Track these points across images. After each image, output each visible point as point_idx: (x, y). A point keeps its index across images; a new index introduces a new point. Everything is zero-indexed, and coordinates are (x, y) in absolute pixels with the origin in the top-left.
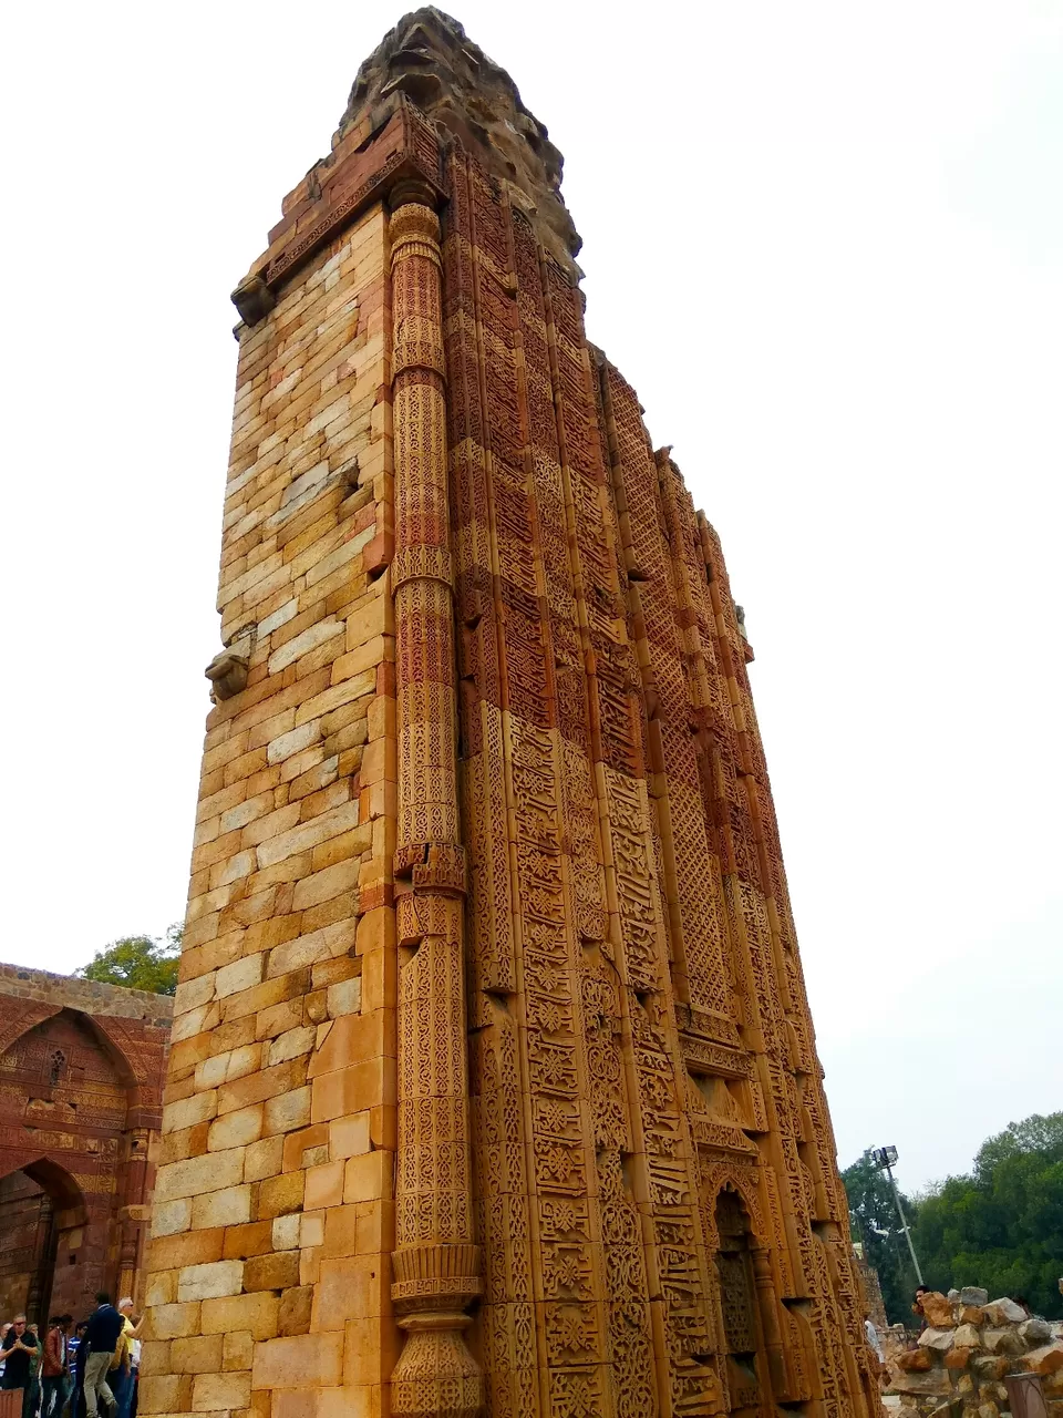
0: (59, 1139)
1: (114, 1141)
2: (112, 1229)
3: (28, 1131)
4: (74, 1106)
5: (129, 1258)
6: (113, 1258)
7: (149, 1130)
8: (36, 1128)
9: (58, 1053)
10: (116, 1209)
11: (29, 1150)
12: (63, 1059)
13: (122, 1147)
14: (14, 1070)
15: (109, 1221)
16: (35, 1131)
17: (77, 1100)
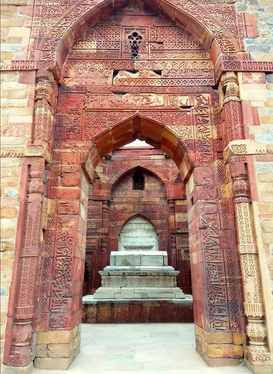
0: (149, 100)
1: (207, 96)
2: (221, 171)
3: (117, 97)
4: (159, 72)
5: (241, 191)
6: (228, 195)
7: (236, 73)
8: (124, 93)
9: (135, 34)
10: (221, 152)
11: (121, 111)
12: (141, 37)
13: (215, 99)
14: (95, 51)
15: (216, 163)
16: (125, 95)
17: (159, 66)
